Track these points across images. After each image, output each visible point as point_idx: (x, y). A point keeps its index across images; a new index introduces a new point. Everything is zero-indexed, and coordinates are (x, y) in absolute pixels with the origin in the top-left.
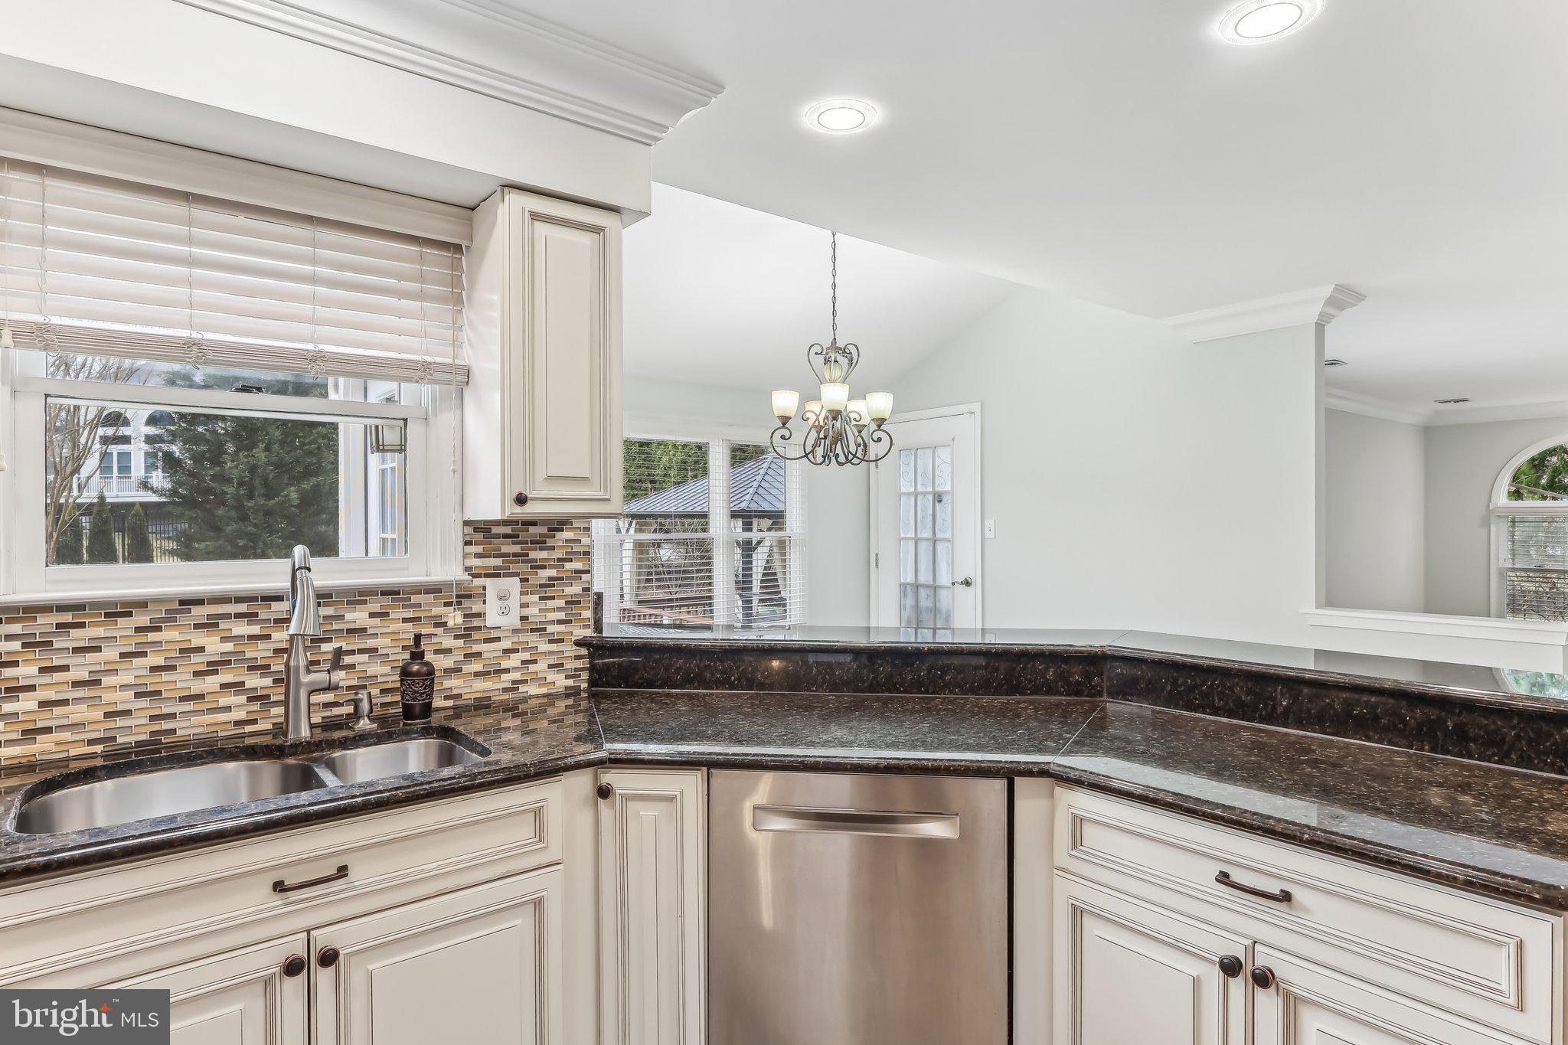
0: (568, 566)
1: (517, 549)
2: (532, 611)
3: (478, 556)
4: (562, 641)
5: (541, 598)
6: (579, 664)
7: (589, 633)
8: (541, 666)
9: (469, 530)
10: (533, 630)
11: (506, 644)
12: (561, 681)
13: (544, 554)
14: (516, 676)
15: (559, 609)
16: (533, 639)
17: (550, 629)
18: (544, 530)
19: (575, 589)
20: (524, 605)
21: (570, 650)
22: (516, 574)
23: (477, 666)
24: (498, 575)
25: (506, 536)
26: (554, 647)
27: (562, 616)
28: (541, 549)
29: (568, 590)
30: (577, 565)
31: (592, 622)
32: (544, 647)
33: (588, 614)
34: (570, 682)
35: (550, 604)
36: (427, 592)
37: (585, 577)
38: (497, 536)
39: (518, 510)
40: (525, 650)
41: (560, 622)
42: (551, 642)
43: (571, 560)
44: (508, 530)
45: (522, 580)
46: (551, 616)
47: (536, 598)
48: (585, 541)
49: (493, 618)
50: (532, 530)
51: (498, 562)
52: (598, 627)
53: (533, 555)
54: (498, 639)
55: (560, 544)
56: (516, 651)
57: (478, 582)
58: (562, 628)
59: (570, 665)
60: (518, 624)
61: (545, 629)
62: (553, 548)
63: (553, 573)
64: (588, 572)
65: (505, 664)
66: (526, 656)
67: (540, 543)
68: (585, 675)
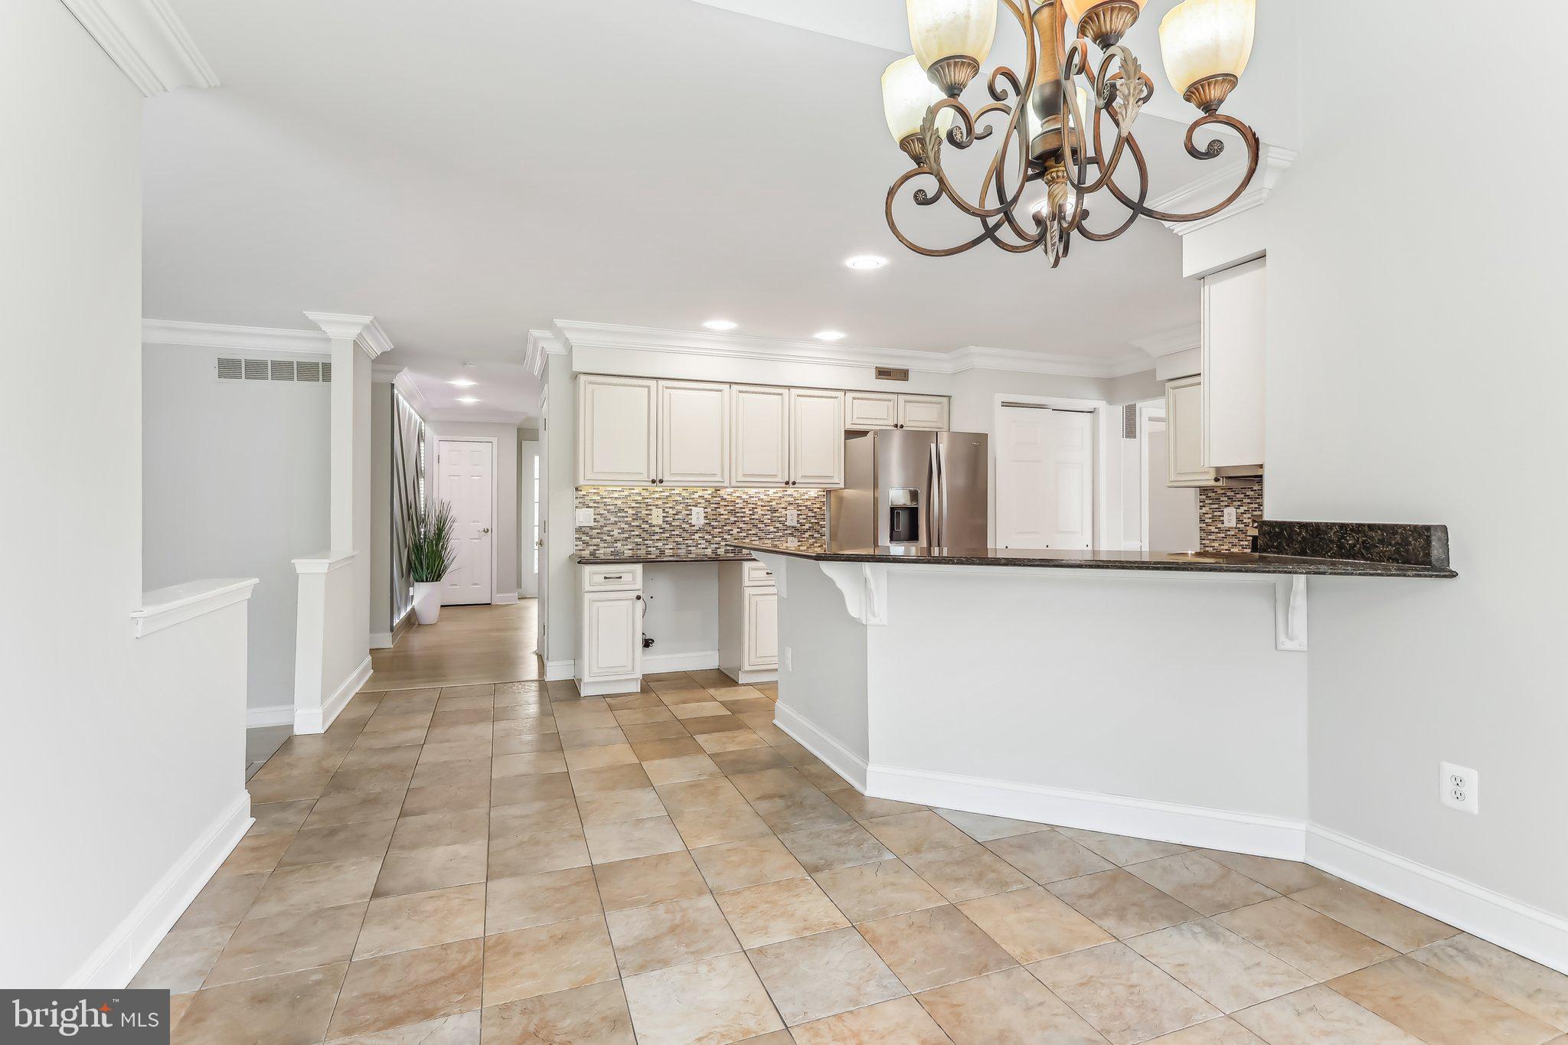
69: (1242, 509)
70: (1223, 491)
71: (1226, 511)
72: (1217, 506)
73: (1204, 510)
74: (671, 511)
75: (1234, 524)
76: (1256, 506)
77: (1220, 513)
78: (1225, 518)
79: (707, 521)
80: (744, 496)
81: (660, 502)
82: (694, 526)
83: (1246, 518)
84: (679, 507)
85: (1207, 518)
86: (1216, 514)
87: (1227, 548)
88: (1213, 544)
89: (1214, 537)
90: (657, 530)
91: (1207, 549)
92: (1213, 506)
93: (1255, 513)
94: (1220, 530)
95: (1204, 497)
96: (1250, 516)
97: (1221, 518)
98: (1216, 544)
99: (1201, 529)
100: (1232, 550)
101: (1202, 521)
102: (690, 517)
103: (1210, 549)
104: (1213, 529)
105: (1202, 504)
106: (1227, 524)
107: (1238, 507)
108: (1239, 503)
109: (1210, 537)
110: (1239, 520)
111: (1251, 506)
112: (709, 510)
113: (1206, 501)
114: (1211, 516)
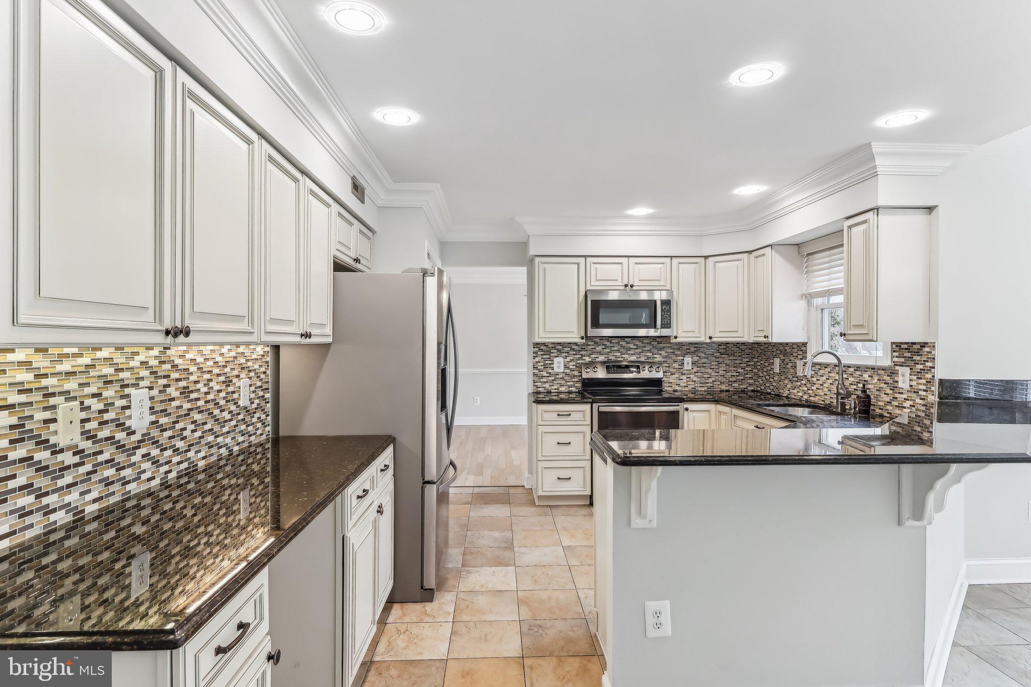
0: (927, 364)
1: (909, 355)
2: (914, 383)
3: (897, 357)
4: (924, 399)
5: (917, 378)
9: (894, 346)
10: (914, 392)
11: (905, 396)
13: (919, 358)
15: (923, 384)
16: (914, 395)
17: (921, 393)
18: (918, 347)
19: (929, 376)
20: (911, 380)
22: (908, 366)
23: (896, 403)
24: (902, 366)
25: (906, 349)
27: (924, 387)
28: (918, 355)
29: (927, 376)
30: (929, 364)
31: (934, 391)
33: (934, 387)
35: (921, 381)
36: (883, 370)
37: (932, 370)
38: (903, 349)
40: (911, 400)
41: (924, 390)
42: (921, 399)
43: (928, 362)
44: (906, 346)
45: (911, 369)
46: (921, 387)
47: (915, 377)
48: (933, 353)
49: (900, 385)
50: (915, 346)
51: (903, 360)
53: (915, 358)
54: (902, 393)
55: (926, 353)
56: (908, 400)
57: (897, 368)
58: (924, 393)
60: (909, 388)
61: (918, 393)
62: (921, 355)
63: (921, 367)
64: (934, 368)
65: (905, 405)
66: (911, 403)
67: (918, 353)
69: (568, 359)
70: (553, 346)
71: (556, 360)
72: (548, 356)
73: (537, 359)
74: (96, 405)
75: (562, 370)
76: (580, 356)
77: (550, 362)
78: (555, 366)
79: (153, 418)
80: (200, 359)
81: (71, 385)
82: (134, 433)
83: (572, 365)
84: (109, 393)
85: (539, 366)
86: (547, 362)
87: (556, 387)
88: (544, 386)
89: (545, 380)
90: (68, 458)
91: (539, 389)
92: (544, 357)
93: (578, 362)
94: (550, 375)
95: (537, 349)
96: (574, 364)
97: (552, 366)
98: (547, 385)
99: (534, 374)
100: (560, 389)
101: (535, 368)
102: (128, 412)
103: (541, 390)
104: (544, 374)
105: (535, 355)
106: (556, 370)
107: (566, 357)
108: (566, 354)
109: (542, 380)
110: (566, 367)
111: (576, 356)
112: (155, 392)
113: (539, 353)
114: (542, 364)
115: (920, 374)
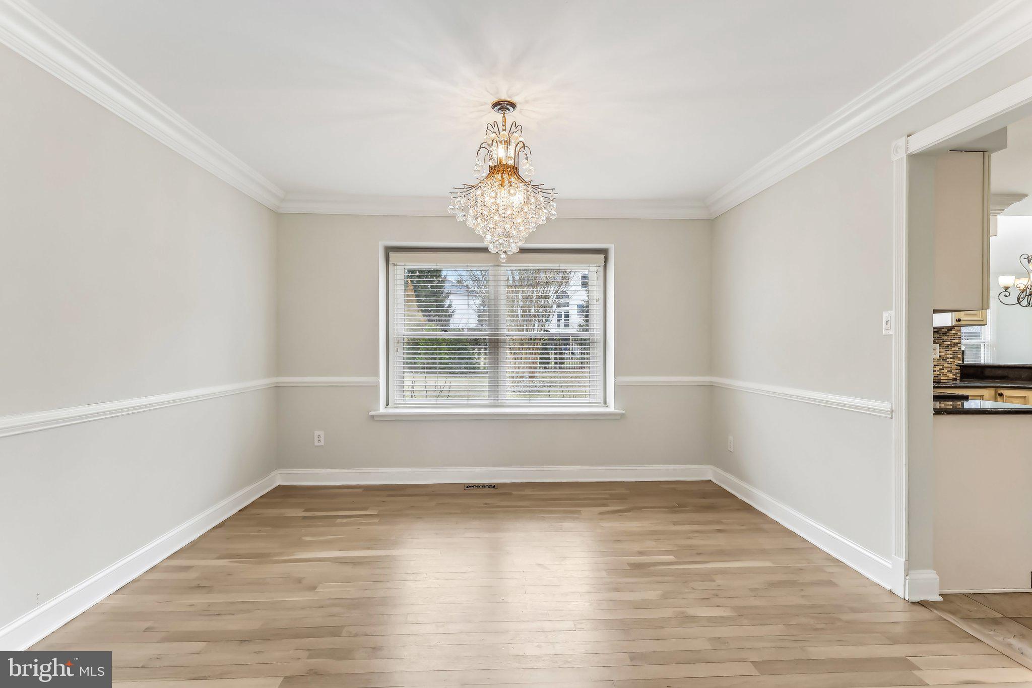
0: (953, 341)
1: (938, 336)
2: (943, 354)
4: (951, 364)
6: (957, 371)
7: (960, 362)
8: (945, 371)
10: (943, 360)
12: (951, 376)
13: (946, 337)
14: (938, 373)
15: (951, 354)
16: (942, 362)
17: (948, 360)
18: (946, 330)
19: (956, 348)
20: (940, 352)
21: (954, 367)
22: (937, 343)
26: (949, 365)
27: (952, 356)
29: (953, 349)
30: (957, 341)
31: (961, 359)
32: (946, 365)
33: (960, 356)
34: (954, 377)
35: (948, 352)
37: (959, 345)
39: (957, 323)
41: (951, 358)
43: (954, 340)
45: (940, 345)
46: (948, 356)
47: (944, 350)
48: (959, 334)
50: (943, 330)
52: (963, 361)
53: (943, 337)
55: (953, 334)
56: (938, 366)
58: (952, 360)
59: (955, 371)
60: (938, 358)
61: (946, 360)
62: (949, 336)
63: (949, 343)
64: (960, 343)
66: (941, 367)
67: (945, 334)
68: (959, 375)
115: (947, 349)
